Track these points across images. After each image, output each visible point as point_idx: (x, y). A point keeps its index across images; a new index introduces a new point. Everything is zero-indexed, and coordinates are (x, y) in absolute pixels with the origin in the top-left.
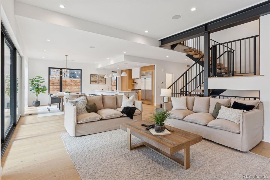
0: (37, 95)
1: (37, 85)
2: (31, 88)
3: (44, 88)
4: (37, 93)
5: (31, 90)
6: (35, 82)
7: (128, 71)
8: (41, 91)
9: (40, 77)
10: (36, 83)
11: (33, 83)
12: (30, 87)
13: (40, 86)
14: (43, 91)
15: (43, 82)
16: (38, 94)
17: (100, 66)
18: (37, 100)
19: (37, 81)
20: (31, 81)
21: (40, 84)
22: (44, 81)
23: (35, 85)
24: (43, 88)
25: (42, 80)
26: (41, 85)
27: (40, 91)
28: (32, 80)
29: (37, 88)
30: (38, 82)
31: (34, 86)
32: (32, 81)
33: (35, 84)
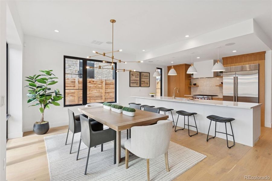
0: (42, 110)
1: (43, 90)
2: (30, 96)
3: (56, 94)
4: (43, 105)
5: (29, 101)
6: (38, 84)
7: (184, 66)
8: (50, 100)
9: (48, 73)
10: (40, 84)
11: (35, 86)
12: (28, 94)
13: (48, 92)
14: (54, 100)
15: (54, 83)
16: (45, 108)
17: (149, 56)
18: (43, 121)
19: (43, 81)
20: (29, 81)
21: (49, 87)
22: (55, 80)
23: (39, 89)
24: (54, 95)
25: (53, 80)
26: (50, 89)
27: (48, 101)
28: (32, 78)
29: (42, 96)
30: (45, 83)
31: (36, 92)
32: (31, 80)
33: (38, 87)
